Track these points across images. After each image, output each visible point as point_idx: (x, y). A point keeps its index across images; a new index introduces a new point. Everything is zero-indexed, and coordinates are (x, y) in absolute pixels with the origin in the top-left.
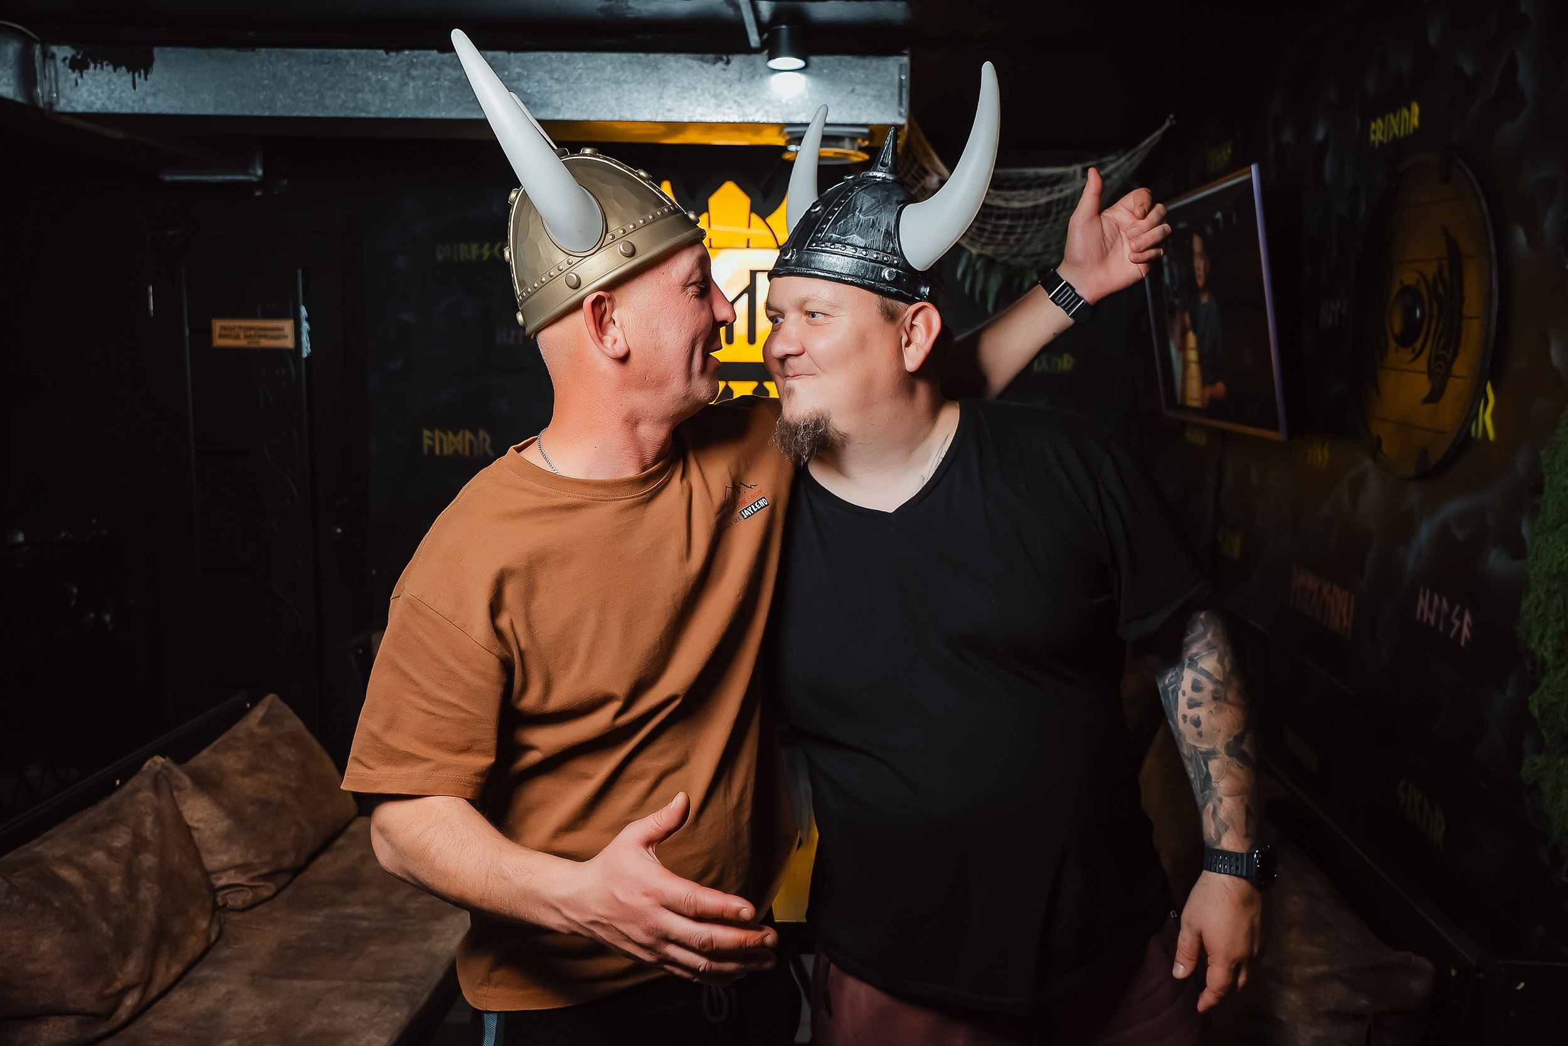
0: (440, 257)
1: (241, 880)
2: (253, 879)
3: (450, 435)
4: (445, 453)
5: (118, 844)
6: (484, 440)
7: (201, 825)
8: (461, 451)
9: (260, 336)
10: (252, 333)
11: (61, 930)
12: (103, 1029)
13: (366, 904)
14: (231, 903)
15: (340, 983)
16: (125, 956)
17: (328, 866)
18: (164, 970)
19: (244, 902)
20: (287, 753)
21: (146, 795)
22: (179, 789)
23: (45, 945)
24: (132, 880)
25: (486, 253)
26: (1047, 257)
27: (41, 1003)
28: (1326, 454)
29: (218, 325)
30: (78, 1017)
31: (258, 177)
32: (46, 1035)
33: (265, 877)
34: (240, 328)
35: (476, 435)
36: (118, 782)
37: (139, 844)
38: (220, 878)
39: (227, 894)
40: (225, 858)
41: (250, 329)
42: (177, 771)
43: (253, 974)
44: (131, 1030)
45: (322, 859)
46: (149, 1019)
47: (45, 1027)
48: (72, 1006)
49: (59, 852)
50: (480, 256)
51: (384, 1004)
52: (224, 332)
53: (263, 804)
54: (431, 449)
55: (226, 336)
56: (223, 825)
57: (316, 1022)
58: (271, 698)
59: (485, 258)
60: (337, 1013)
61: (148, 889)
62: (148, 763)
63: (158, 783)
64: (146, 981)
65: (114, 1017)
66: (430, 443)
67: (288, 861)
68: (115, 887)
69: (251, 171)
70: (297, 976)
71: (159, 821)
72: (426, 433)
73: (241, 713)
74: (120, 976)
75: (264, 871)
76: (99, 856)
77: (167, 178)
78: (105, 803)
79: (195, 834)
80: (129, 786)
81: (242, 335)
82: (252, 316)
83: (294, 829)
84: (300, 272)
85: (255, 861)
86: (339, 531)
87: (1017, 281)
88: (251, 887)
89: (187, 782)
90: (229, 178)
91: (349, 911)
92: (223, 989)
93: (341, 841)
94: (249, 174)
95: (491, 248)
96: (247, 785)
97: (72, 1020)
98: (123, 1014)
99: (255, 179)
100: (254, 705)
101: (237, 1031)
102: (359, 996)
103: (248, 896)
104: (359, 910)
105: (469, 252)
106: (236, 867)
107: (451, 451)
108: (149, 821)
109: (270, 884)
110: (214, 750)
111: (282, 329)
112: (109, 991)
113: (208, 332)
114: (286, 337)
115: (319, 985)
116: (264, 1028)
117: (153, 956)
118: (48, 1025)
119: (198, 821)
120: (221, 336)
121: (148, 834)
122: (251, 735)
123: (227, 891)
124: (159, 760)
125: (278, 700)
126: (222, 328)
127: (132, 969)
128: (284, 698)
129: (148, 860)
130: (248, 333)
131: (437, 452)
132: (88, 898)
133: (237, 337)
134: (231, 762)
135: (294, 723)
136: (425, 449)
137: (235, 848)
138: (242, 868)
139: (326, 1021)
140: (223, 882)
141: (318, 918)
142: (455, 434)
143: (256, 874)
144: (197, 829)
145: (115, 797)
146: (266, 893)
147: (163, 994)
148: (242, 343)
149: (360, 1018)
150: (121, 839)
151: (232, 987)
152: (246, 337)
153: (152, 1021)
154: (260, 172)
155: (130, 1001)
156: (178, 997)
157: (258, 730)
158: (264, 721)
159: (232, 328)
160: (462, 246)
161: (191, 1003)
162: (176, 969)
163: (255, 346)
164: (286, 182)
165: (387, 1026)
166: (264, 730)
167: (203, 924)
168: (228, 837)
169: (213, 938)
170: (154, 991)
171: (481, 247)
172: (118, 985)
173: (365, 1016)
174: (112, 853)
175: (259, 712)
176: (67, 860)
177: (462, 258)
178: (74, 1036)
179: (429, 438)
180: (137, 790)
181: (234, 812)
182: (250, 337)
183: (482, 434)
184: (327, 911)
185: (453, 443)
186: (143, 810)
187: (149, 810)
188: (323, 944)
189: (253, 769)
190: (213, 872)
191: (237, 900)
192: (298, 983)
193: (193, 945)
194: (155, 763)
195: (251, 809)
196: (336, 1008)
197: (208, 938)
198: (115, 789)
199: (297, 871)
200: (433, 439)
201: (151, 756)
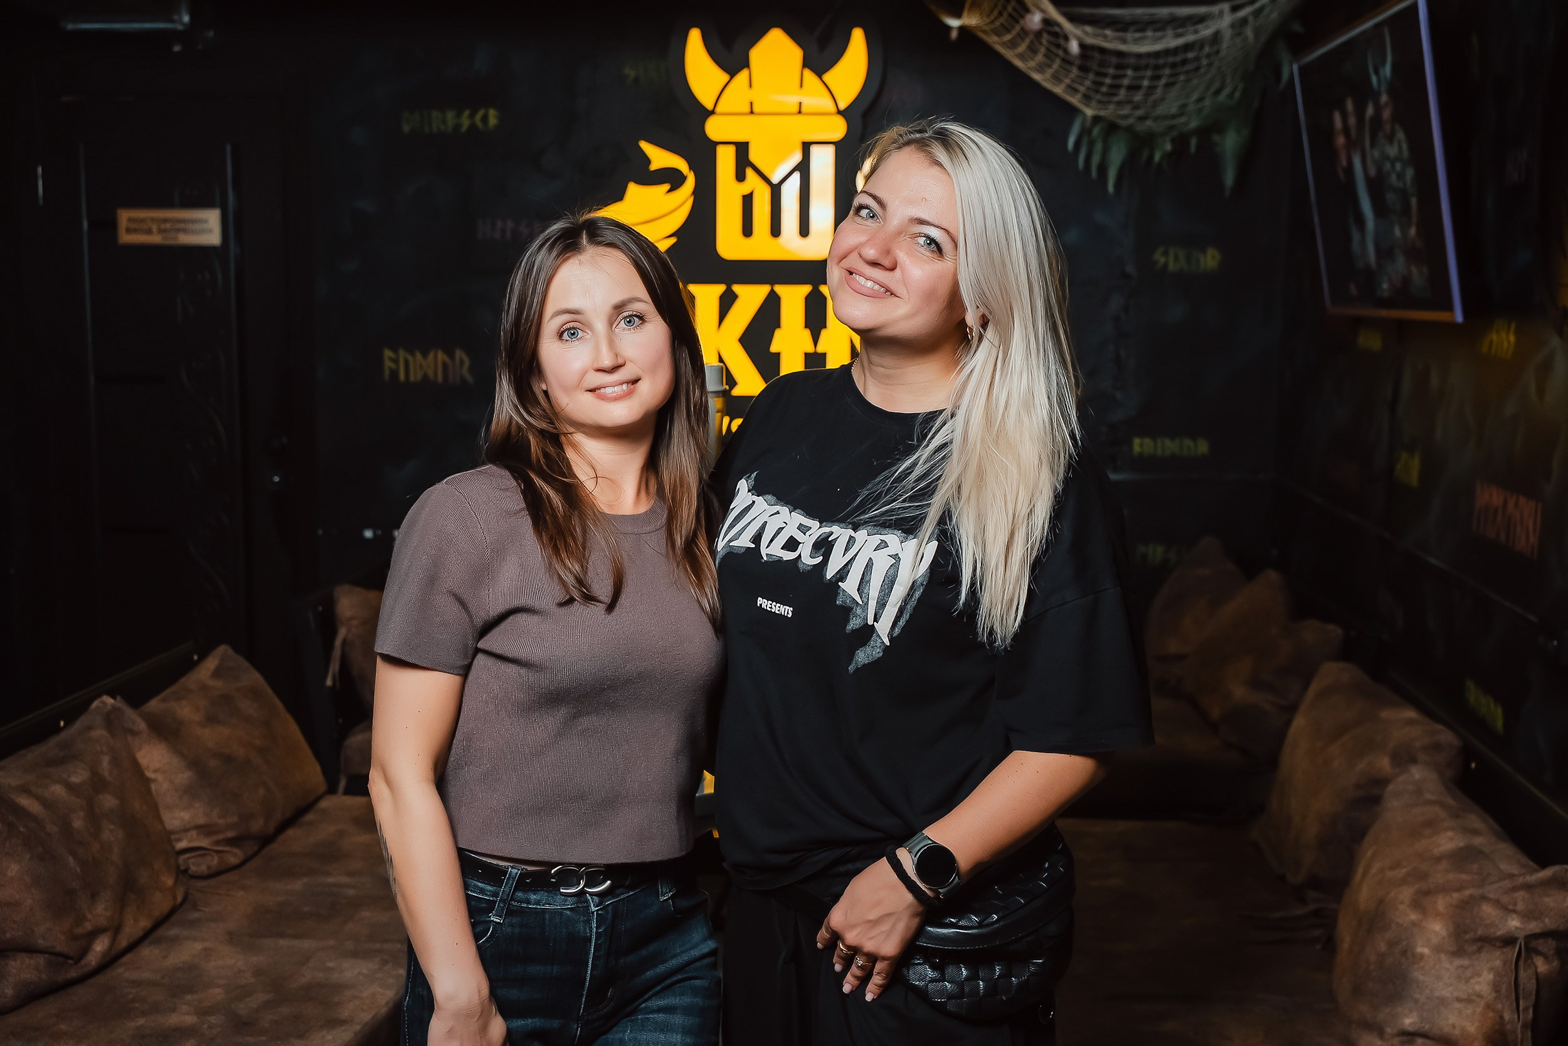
0: (406, 128)
1: (204, 843)
2: (217, 843)
3: (419, 356)
4: (412, 378)
5: (75, 779)
6: (462, 362)
7: (159, 777)
8: (431, 373)
9: (179, 230)
10: (168, 226)
11: (28, 856)
12: (73, 974)
13: (350, 874)
14: (193, 868)
15: (332, 942)
16: (94, 896)
17: (296, 839)
18: (132, 921)
19: (209, 867)
20: (247, 706)
21: (99, 733)
22: (133, 733)
23: (14, 869)
24: (94, 817)
25: (466, 122)
26: (1183, 119)
27: (8, 936)
28: (1512, 338)
29: (124, 216)
30: (47, 956)
31: (184, 25)
32: (14, 971)
33: (231, 842)
34: (153, 220)
35: (451, 356)
36: (62, 723)
37: (98, 783)
38: (179, 840)
39: (189, 858)
40: (186, 816)
41: (165, 221)
42: (129, 712)
43: (230, 934)
44: (100, 979)
45: (290, 832)
46: (120, 970)
47: (13, 963)
48: (40, 941)
49: (14, 782)
50: (457, 126)
51: (386, 962)
52: (133, 226)
53: (228, 759)
54: (394, 374)
55: (135, 231)
56: (184, 777)
57: (308, 975)
58: (223, 649)
59: (464, 128)
60: (331, 969)
61: (111, 831)
62: (95, 704)
63: (111, 720)
64: (116, 929)
65: (83, 962)
66: (393, 365)
67: (257, 825)
68: (78, 823)
69: (176, 17)
70: (282, 935)
71: (115, 761)
72: (388, 353)
73: (189, 666)
74: (89, 916)
75: (230, 834)
76: (58, 790)
77: (70, 27)
78: (54, 741)
79: (153, 786)
80: (78, 725)
81: (154, 228)
82: (169, 204)
83: (261, 792)
84: (229, 148)
85: (221, 821)
86: (277, 479)
87: (1145, 154)
88: (217, 852)
89: (141, 725)
90: (147, 26)
91: (330, 880)
92: (198, 946)
93: (310, 817)
94: (172, 21)
95: (472, 116)
96: (210, 736)
97: (41, 960)
98: (93, 958)
99: (180, 27)
100: (203, 657)
101: (222, 982)
102: (355, 954)
103: (215, 861)
104: (345, 880)
105: (444, 121)
106: (198, 828)
107: (419, 377)
108: (105, 761)
109: (237, 851)
110: (164, 700)
111: (206, 221)
112: (79, 931)
113: (113, 225)
114: (210, 231)
115: (307, 944)
116: (252, 980)
117: (121, 903)
118: (16, 960)
119: (155, 771)
120: (128, 231)
121: (106, 774)
122: (204, 688)
123: (188, 855)
124: (109, 700)
125: (230, 652)
126: (130, 220)
127: (100, 911)
128: (237, 649)
129: (109, 801)
130: (163, 226)
131: (402, 376)
132: (52, 828)
133: (149, 232)
134: (186, 711)
135: (253, 677)
136: (387, 373)
137: (197, 805)
138: (205, 830)
139: (321, 975)
140: (182, 845)
141: (297, 885)
142: (425, 355)
143: (221, 837)
144: (154, 780)
145: (63, 735)
146: (233, 860)
147: (132, 947)
148: (156, 239)
149: (359, 973)
150: (79, 776)
151: (207, 944)
152: (160, 231)
153: (122, 972)
154: (186, 19)
155: (100, 946)
156: (147, 952)
157: (211, 683)
158: (217, 674)
159: (143, 220)
160: (435, 114)
161: (165, 957)
162: (145, 923)
163: (171, 242)
164: (211, 34)
165: (391, 980)
166: (218, 684)
167: (169, 882)
168: (189, 792)
169: (179, 899)
170: (123, 943)
171: (459, 115)
172: (88, 926)
173: (365, 972)
174: (70, 787)
175: (211, 663)
176: (25, 790)
177: (435, 129)
178: (44, 976)
179: (391, 359)
180: (89, 728)
181: (195, 764)
182: (165, 231)
183: (459, 354)
184: (306, 880)
185: (421, 366)
186: (99, 749)
187: (104, 749)
188: (306, 909)
189: (211, 720)
190: (172, 832)
191: (198, 866)
192: (283, 942)
193: (160, 903)
194: (104, 703)
195: (213, 763)
196: (330, 964)
197: (175, 898)
198: (60, 730)
199: (266, 840)
200: (396, 361)
201: (99, 696)
